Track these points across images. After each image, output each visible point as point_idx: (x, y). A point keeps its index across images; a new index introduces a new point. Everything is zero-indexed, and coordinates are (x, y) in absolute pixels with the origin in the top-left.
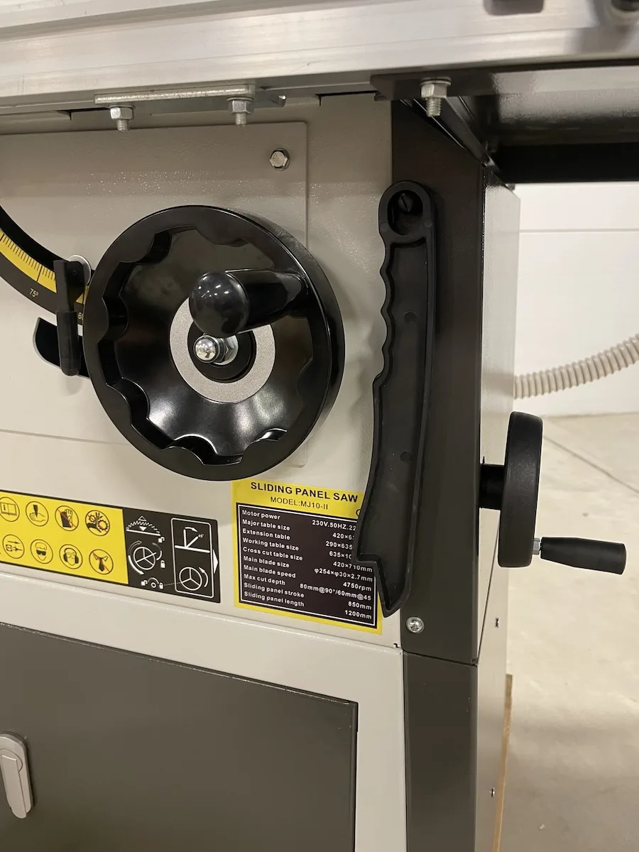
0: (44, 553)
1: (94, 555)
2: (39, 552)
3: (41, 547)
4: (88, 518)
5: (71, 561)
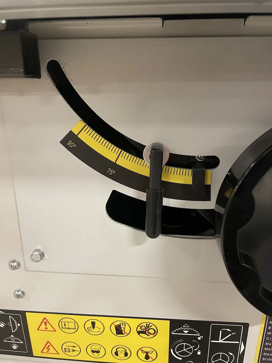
0: (98, 352)
1: (142, 350)
2: (93, 352)
3: (96, 348)
4: (139, 327)
5: (121, 355)
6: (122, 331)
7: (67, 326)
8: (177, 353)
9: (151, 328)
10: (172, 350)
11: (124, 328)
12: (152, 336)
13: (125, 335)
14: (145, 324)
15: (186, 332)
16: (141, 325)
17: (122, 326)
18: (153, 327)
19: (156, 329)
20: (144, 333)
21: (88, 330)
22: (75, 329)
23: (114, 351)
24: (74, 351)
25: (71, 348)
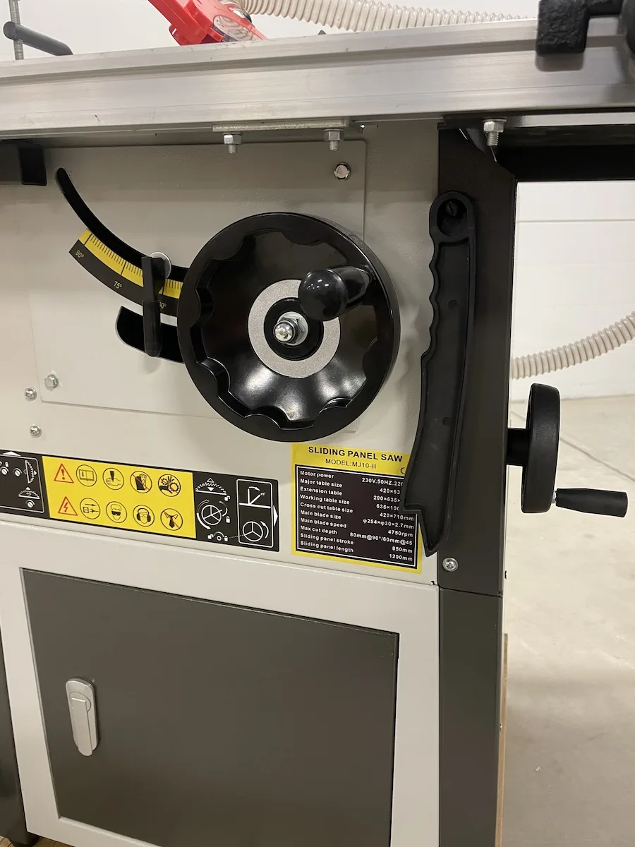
0: (119, 514)
1: (166, 513)
2: (114, 513)
3: (116, 508)
4: (161, 481)
5: (144, 519)
6: (142, 485)
7: (85, 477)
8: (204, 519)
9: (173, 482)
10: (198, 514)
11: (145, 481)
12: (175, 493)
13: (146, 491)
14: (166, 477)
15: (211, 489)
16: (162, 478)
17: (142, 479)
18: (175, 481)
19: (178, 484)
20: (166, 488)
21: (106, 483)
22: (93, 480)
23: (136, 513)
24: (93, 511)
25: (90, 507)
